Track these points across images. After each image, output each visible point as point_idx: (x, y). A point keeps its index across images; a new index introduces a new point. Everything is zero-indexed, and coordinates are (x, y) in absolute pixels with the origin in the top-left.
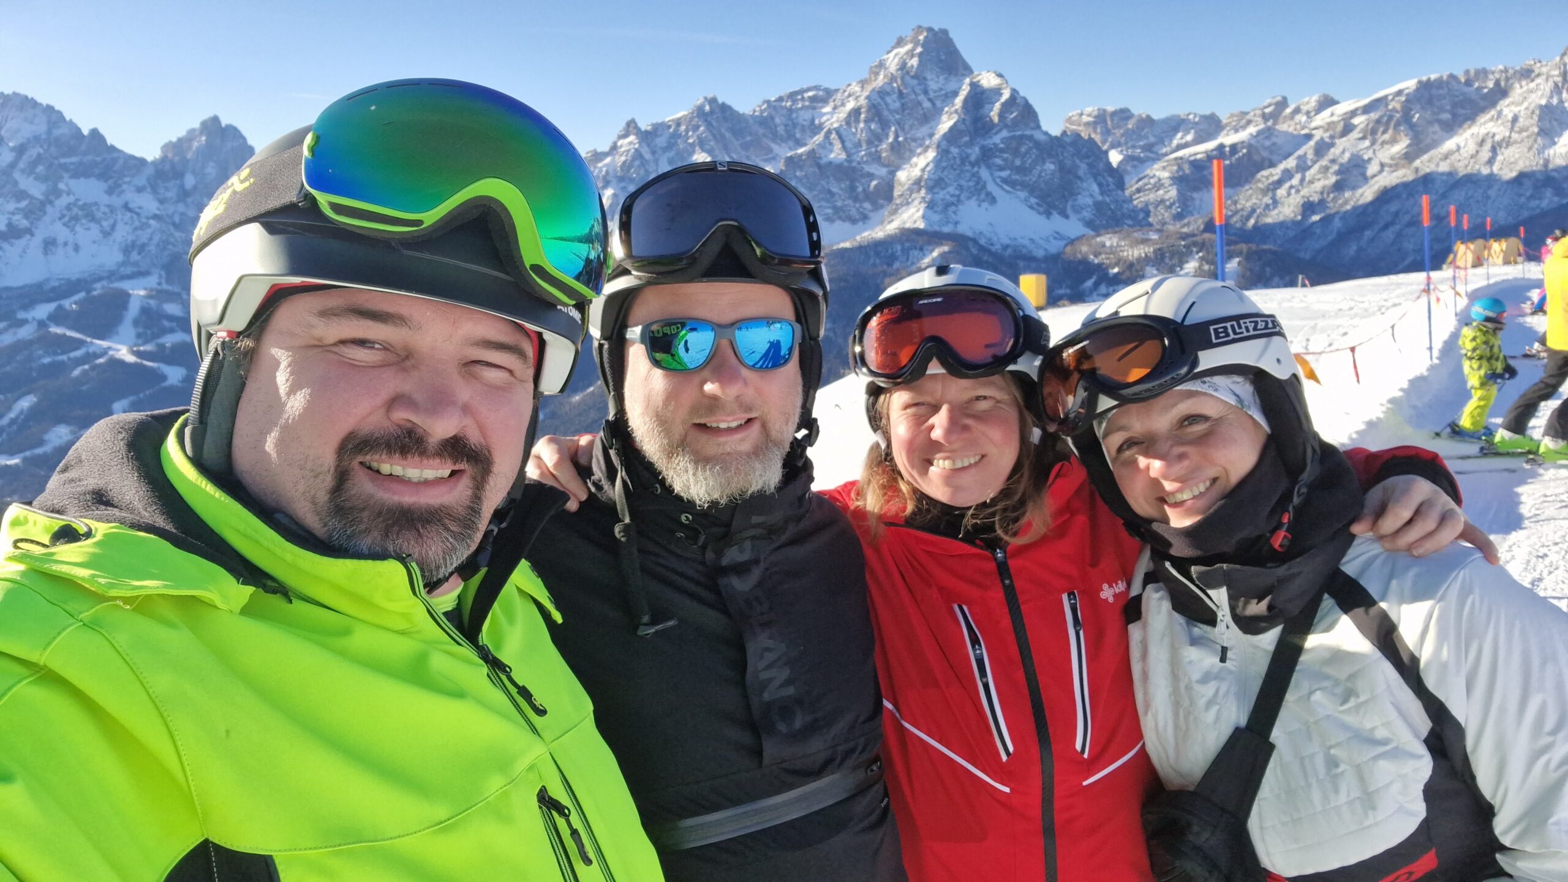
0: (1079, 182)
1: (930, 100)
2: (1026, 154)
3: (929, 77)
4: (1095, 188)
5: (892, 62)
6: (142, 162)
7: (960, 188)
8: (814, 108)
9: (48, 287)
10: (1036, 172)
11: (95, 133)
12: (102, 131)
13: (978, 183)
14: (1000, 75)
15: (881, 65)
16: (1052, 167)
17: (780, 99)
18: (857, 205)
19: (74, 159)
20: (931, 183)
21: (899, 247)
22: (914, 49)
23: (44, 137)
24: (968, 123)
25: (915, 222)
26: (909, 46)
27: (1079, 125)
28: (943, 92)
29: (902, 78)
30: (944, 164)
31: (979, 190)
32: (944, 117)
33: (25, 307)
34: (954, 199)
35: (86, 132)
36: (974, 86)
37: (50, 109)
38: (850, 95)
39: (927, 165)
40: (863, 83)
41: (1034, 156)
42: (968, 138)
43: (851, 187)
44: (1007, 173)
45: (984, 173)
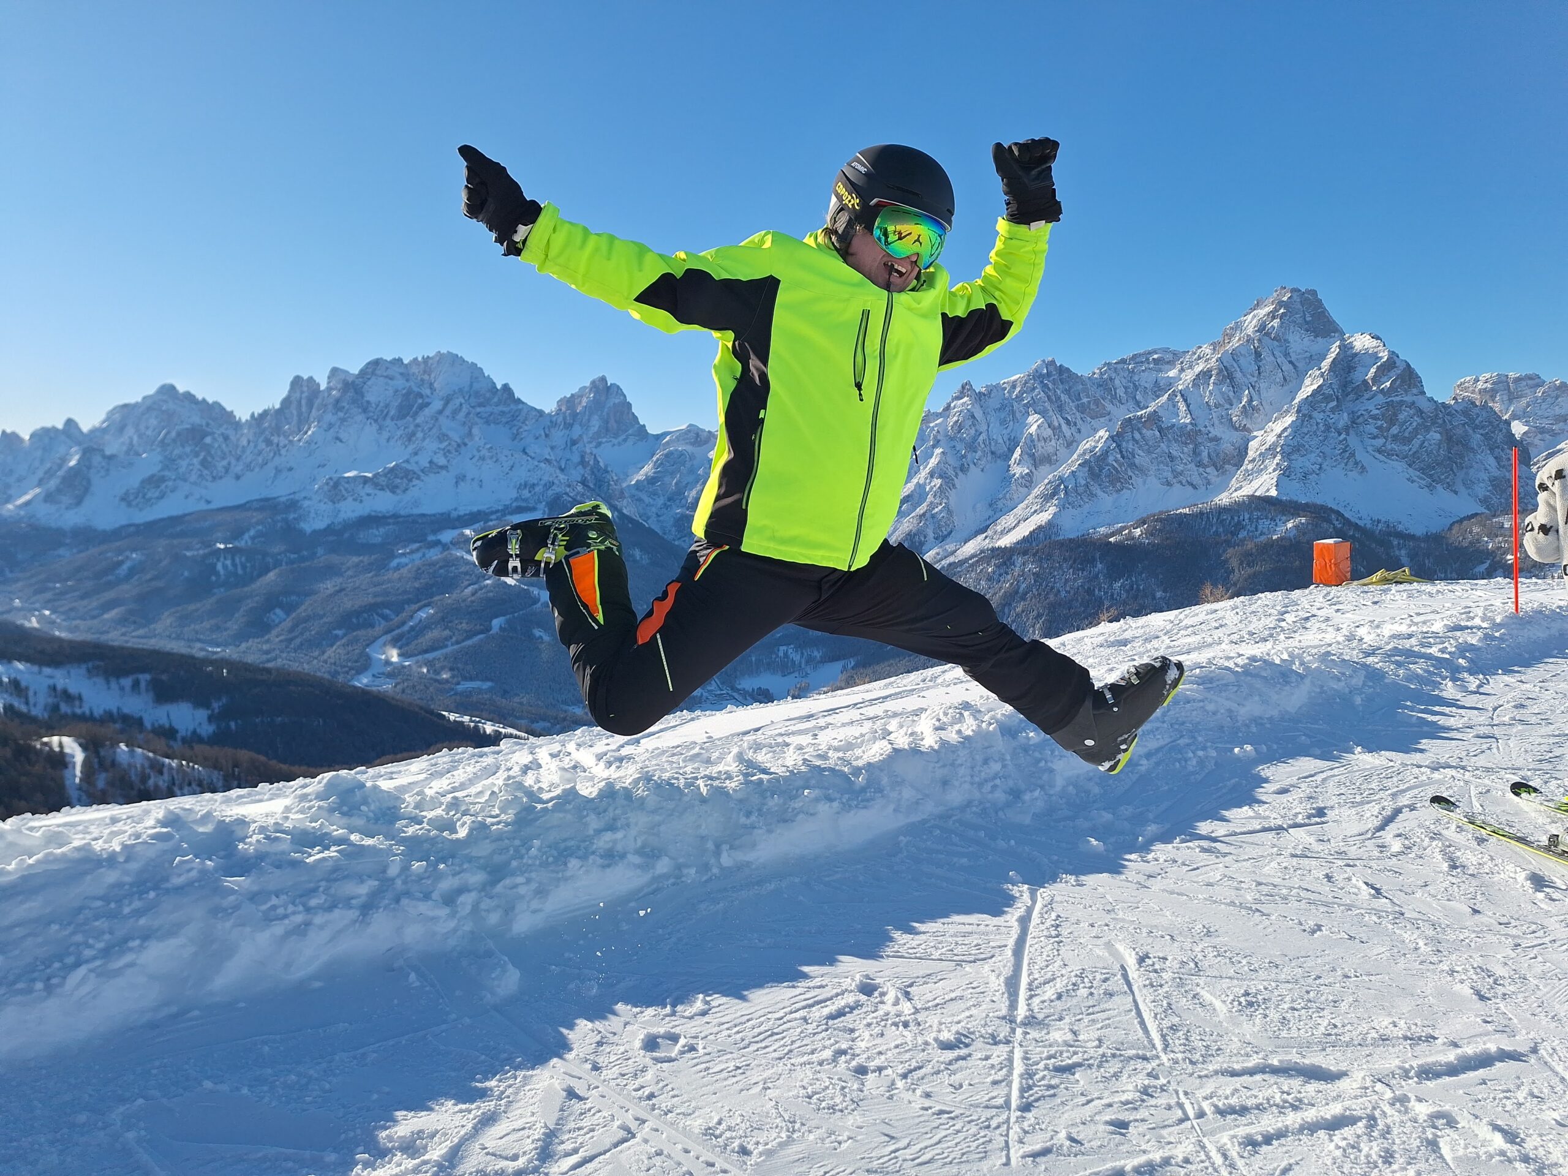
0: (1471, 455)
1: (1291, 362)
2: (1405, 422)
3: (1291, 338)
4: (1491, 461)
5: (1251, 323)
6: (541, 413)
7: (1324, 456)
8: (1160, 371)
9: (454, 514)
10: (1416, 443)
11: (506, 388)
12: (511, 386)
13: (1345, 451)
14: (1378, 338)
15: (1238, 327)
16: (1438, 436)
17: (1123, 361)
18: (1201, 470)
19: (488, 409)
20: (1287, 449)
21: (1247, 516)
22: (1276, 310)
23: (466, 389)
24: (1335, 387)
25: (1268, 490)
26: (1271, 308)
27: (1473, 392)
28: (1308, 354)
29: (1259, 340)
30: (1305, 430)
31: (1348, 460)
32: (1307, 381)
33: (435, 532)
34: (1315, 467)
35: (499, 387)
36: (1345, 348)
37: (474, 365)
38: (1199, 358)
39: (1285, 429)
40: (1215, 346)
41: (1415, 424)
42: (1334, 403)
43: (1194, 452)
44: (1381, 441)
45: (1353, 441)
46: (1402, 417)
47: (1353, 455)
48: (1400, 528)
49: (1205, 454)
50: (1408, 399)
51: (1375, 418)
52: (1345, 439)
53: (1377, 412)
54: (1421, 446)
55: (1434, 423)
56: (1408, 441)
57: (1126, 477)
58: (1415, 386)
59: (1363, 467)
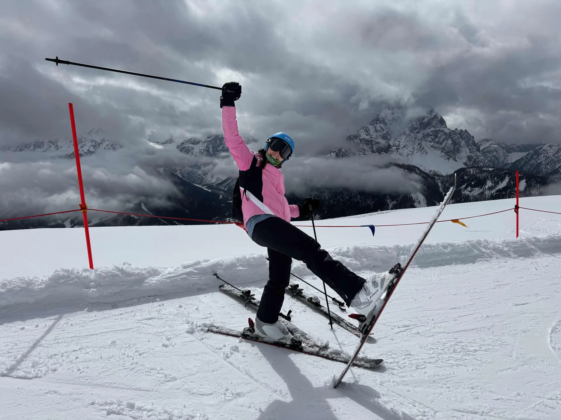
0: (461, 148)
4: (468, 150)
7: (414, 148)
13: (421, 147)
16: (451, 142)
24: (418, 124)
30: (408, 140)
31: (422, 150)
34: (411, 153)
43: (371, 148)
44: (433, 143)
46: (439, 135)
47: (423, 148)
48: (438, 173)
50: (442, 129)
51: (431, 135)
52: (421, 143)
53: (431, 133)
54: (445, 145)
55: (449, 138)
56: (441, 143)
58: (444, 125)
59: (426, 152)
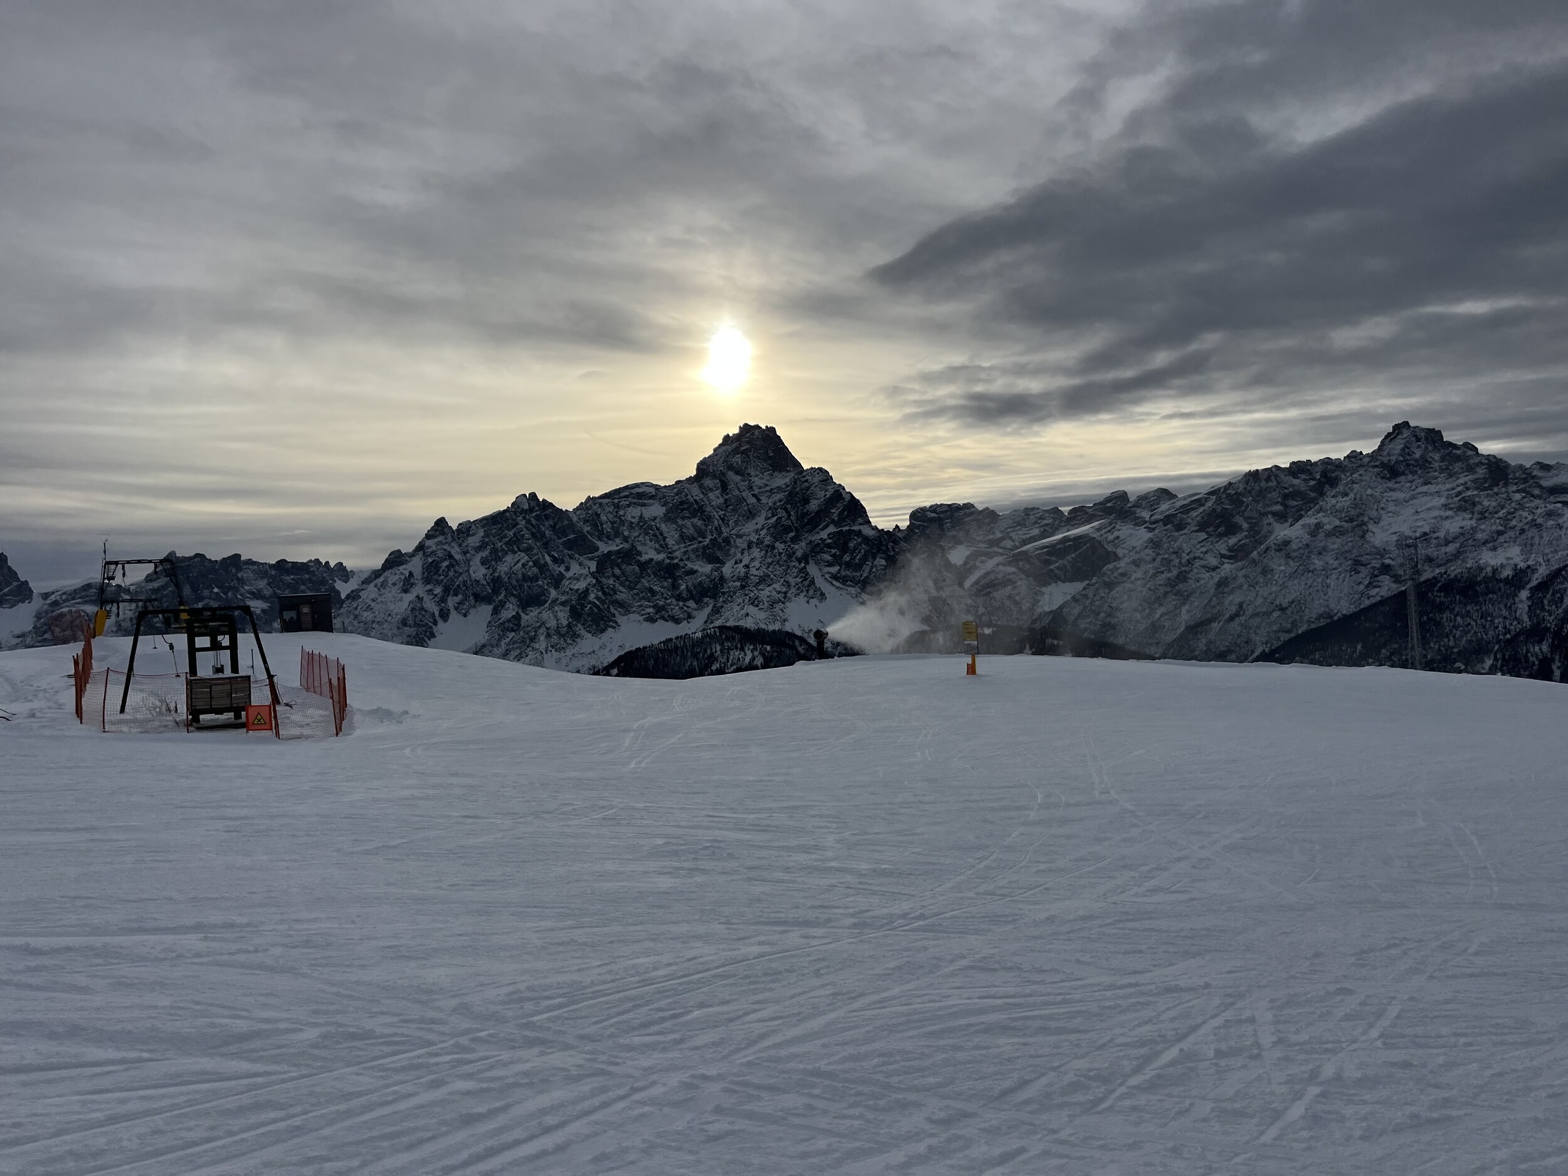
1: (754, 495)
2: (855, 550)
3: (750, 471)
7: (787, 584)
8: (642, 505)
10: (866, 569)
13: (805, 579)
16: (882, 562)
17: (605, 496)
18: (681, 604)
21: (719, 647)
24: (792, 517)
28: (768, 488)
29: (726, 475)
30: (770, 560)
31: (808, 587)
34: (781, 596)
36: (800, 481)
41: (863, 551)
42: (793, 534)
43: (673, 586)
44: (837, 568)
45: (813, 569)
46: (851, 545)
47: (812, 582)
49: (683, 587)
50: (856, 528)
51: (829, 546)
52: (804, 568)
53: (829, 541)
54: (870, 572)
55: (879, 551)
56: (859, 567)
57: (608, 615)
58: (861, 516)
59: (822, 594)
